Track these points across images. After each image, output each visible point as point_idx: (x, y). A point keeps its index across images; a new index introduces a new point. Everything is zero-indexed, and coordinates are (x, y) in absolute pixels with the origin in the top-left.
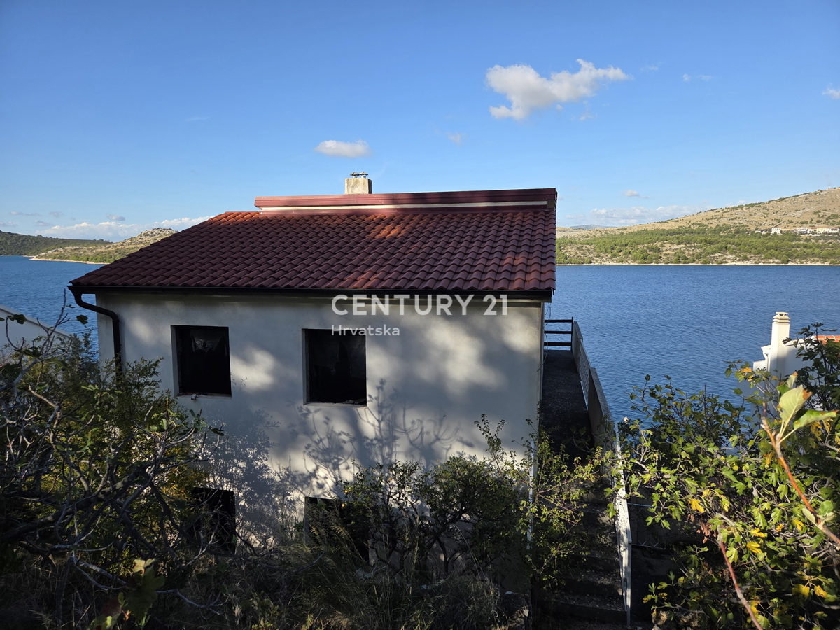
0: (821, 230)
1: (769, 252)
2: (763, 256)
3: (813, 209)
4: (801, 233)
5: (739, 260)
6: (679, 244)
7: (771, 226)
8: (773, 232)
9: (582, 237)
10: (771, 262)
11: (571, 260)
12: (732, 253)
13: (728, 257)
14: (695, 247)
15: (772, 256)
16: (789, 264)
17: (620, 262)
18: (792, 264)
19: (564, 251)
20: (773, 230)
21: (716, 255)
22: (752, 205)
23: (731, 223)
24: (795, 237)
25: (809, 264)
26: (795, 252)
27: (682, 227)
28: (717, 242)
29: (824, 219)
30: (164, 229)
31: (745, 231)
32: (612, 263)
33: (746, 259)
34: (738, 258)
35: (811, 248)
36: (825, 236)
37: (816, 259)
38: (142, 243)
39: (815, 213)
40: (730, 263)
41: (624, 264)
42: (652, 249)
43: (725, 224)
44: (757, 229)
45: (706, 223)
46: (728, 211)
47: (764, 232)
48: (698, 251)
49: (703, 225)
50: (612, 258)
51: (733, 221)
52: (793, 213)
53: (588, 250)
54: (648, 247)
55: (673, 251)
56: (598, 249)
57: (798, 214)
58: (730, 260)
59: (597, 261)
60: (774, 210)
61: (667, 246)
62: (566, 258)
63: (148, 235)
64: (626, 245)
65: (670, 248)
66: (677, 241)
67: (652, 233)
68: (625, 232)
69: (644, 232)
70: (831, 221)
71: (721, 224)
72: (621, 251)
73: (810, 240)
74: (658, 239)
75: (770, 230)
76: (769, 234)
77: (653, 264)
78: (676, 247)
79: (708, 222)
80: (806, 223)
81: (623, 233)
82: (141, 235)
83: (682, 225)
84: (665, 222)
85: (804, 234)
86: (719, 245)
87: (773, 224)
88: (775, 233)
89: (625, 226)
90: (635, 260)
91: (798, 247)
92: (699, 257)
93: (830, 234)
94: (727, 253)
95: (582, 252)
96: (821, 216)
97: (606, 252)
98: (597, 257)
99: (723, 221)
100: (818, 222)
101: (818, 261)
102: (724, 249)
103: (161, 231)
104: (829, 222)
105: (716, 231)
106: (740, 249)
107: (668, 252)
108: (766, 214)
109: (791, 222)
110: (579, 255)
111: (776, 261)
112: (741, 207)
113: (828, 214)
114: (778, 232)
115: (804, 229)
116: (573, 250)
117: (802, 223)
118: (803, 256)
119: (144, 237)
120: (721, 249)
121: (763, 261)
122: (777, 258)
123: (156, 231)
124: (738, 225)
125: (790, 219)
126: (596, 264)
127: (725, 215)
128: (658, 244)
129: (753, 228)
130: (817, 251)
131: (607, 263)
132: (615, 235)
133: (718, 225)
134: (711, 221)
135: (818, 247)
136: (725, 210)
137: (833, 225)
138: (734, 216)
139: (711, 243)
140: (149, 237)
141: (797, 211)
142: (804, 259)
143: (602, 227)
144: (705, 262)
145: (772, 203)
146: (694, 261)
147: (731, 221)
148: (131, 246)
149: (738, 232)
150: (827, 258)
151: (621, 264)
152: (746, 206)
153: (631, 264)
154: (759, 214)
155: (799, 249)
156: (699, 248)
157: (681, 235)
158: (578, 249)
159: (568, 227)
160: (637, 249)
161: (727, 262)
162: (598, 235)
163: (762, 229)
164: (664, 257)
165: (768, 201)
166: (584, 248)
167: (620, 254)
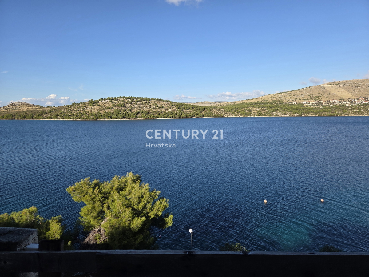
0: (312, 102)
1: (294, 111)
2: (292, 113)
3: (308, 94)
4: (304, 104)
5: (283, 115)
6: (259, 108)
7: (293, 101)
8: (293, 104)
9: (219, 105)
10: (295, 115)
11: (215, 115)
12: (280, 112)
13: (279, 113)
14: (265, 109)
15: (295, 113)
16: (302, 116)
17: (235, 116)
18: (303, 116)
19: (212, 111)
20: (294, 103)
21: (274, 112)
22: (285, 92)
23: (277, 100)
24: (302, 105)
25: (310, 116)
26: (304, 111)
27: (258, 101)
28: (274, 107)
29: (312, 98)
30: (21, 102)
31: (283, 103)
32: (232, 116)
33: (285, 114)
34: (282, 114)
35: (310, 109)
36: (313, 105)
37: (312, 114)
38: (9, 109)
39: (309, 96)
40: (279, 116)
41: (237, 117)
42: (248, 110)
43: (275, 100)
44: (287, 102)
45: (268, 100)
46: (276, 95)
47: (290, 104)
48: (267, 111)
49: (267, 101)
50: (232, 114)
51: (278, 99)
52: (301, 96)
53: (222, 111)
54: (246, 110)
55: (257, 111)
56: (226, 110)
57: (302, 96)
58: (279, 114)
59: (226, 116)
60: (294, 94)
61: (254, 109)
62: (213, 114)
63: (13, 105)
64: (237, 109)
65: (255, 110)
66: (258, 107)
67: (247, 104)
68: (236, 103)
69: (244, 103)
70: (315, 99)
71: (274, 100)
72: (235, 111)
73: (308, 106)
74: (250, 106)
75: (292, 102)
76: (292, 104)
77: (249, 116)
78: (258, 109)
79: (268, 99)
80: (306, 99)
81: (235, 104)
82: (9, 105)
83: (258, 100)
84: (252, 99)
85: (305, 104)
86: (275, 108)
87: (293, 100)
88: (295, 104)
89: (236, 101)
90: (241, 115)
91: (305, 109)
92: (267, 113)
93: (315, 104)
94: (278, 112)
95: (219, 112)
96: (311, 97)
97: (229, 112)
98: (226, 114)
99: (274, 99)
100: (310, 99)
101: (313, 115)
102: (277, 110)
103: (19, 103)
104: (314, 99)
105: (272, 103)
106: (283, 110)
107: (255, 111)
108: (290, 96)
109: (300, 99)
110: (218, 113)
111: (297, 115)
112: (281, 93)
113: (314, 96)
114: (296, 103)
115: (305, 102)
116: (216, 111)
117: (304, 100)
118: (307, 113)
119: (10, 106)
120: (276, 110)
121: (292, 115)
122: (297, 114)
123: (17, 103)
124: (280, 100)
125: (300, 98)
126: (226, 117)
127: (275, 96)
128: (250, 108)
129: (286, 102)
130: (313, 110)
131: (230, 116)
132: (232, 105)
133: (272, 101)
134: (270, 99)
135: (312, 109)
136: (275, 95)
137: (316, 100)
138: (278, 97)
139: (271, 107)
140: (13, 106)
141: (302, 95)
142: (308, 114)
143: (226, 102)
144: (269, 116)
145: (292, 92)
146: (265, 115)
147: (277, 99)
148: (3, 111)
149: (280, 103)
150: (316, 113)
151: (236, 117)
152: (283, 93)
153: (240, 117)
154: (288, 96)
155: (305, 110)
156: (267, 110)
157: (258, 104)
158: (218, 110)
159: (212, 102)
160: (242, 110)
161: (278, 116)
162: (225, 105)
163: (290, 102)
164: (253, 114)
165: (291, 91)
166: (220, 110)
167: (235, 112)
